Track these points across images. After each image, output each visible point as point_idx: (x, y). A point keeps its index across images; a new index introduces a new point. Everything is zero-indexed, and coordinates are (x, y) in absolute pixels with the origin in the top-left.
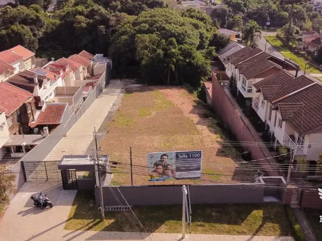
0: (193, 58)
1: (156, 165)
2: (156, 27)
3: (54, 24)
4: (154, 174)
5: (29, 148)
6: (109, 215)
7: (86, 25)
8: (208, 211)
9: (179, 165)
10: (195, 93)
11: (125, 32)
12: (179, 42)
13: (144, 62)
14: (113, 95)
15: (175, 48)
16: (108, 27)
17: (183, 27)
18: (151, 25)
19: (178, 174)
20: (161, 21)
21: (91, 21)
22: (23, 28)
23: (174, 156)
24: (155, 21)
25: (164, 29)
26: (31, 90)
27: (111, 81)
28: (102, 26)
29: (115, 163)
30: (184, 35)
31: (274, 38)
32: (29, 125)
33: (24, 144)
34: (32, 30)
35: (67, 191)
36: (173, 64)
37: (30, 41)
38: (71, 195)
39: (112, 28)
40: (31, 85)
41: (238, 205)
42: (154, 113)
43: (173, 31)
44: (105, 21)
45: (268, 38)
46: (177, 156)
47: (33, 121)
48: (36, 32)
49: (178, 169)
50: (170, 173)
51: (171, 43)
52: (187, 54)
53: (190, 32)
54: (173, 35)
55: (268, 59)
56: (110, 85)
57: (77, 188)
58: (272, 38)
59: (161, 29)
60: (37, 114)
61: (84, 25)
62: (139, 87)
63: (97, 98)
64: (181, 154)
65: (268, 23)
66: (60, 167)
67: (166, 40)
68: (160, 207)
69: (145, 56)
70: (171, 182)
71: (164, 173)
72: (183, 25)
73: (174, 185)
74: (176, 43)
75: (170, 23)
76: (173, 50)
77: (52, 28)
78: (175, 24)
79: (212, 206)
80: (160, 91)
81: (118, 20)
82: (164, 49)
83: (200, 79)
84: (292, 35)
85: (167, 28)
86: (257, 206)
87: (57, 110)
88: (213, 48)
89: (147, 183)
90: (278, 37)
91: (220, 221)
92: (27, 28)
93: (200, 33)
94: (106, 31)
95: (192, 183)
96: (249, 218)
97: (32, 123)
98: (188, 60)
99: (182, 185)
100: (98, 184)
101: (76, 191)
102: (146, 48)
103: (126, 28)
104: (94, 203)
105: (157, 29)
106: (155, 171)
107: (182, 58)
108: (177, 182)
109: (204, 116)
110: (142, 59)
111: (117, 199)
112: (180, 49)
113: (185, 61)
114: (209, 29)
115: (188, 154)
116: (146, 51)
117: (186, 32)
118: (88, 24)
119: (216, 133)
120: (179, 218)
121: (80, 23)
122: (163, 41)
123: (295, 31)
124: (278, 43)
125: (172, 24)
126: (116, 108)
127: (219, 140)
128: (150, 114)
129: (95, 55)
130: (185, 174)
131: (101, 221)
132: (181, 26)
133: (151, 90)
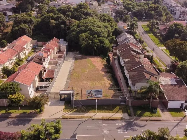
0: (104, 44)
1: (89, 94)
2: (88, 29)
3: (38, 21)
4: (89, 96)
5: (46, 87)
6: (75, 108)
7: (55, 24)
8: (104, 107)
9: (96, 94)
10: (105, 59)
11: (74, 30)
12: (98, 36)
13: (83, 46)
14: (69, 61)
15: (96, 39)
16: (65, 25)
17: (100, 28)
18: (86, 27)
19: (95, 96)
20: (90, 26)
21: (57, 22)
22: (25, 25)
23: (94, 91)
24: (88, 26)
25: (92, 30)
26: (42, 64)
27: (68, 53)
28: (63, 25)
29: (78, 94)
30: (100, 32)
31: (146, 26)
32: (43, 78)
33: (44, 85)
34: (28, 25)
35: (62, 102)
36: (96, 46)
37: (28, 32)
38: (63, 103)
39: (67, 26)
40: (41, 62)
41: (113, 105)
42: (88, 71)
43: (96, 31)
44: (64, 23)
45: (143, 26)
46: (95, 91)
47: (44, 76)
48: (31, 27)
49: (95, 95)
50: (93, 96)
51: (95, 37)
52: (102, 42)
53: (103, 31)
54: (95, 33)
55: (131, 51)
56: (68, 55)
57: (65, 101)
58: (145, 26)
59: (90, 30)
60: (45, 73)
61: (54, 24)
62: (81, 56)
63: (64, 62)
64: (96, 90)
65: (144, 17)
66: (60, 94)
67: (93, 35)
68: (90, 106)
69: (84, 44)
70: (93, 98)
71: (91, 96)
72: (100, 27)
73: (94, 100)
74: (97, 37)
75: (94, 27)
76: (96, 41)
77: (37, 24)
78: (97, 27)
79: (105, 105)
80: (90, 59)
81: (70, 22)
82: (92, 40)
83: (107, 53)
84: (154, 26)
85: (93, 29)
86: (118, 105)
87: (52, 72)
88: (114, 37)
89: (86, 99)
90: (148, 26)
91: (107, 110)
92: (26, 25)
93: (108, 30)
94: (64, 27)
95: (99, 99)
96: (116, 108)
97: (44, 77)
98: (102, 45)
99: (96, 100)
100: (72, 99)
101: (64, 101)
102: (84, 40)
103: (74, 28)
104: (71, 105)
105: (89, 29)
106: (89, 95)
107: (99, 44)
108: (95, 99)
109: (107, 72)
110: (82, 44)
111: (79, 103)
112: (99, 40)
113: (101, 45)
114: (113, 26)
115: (98, 90)
116: (84, 41)
117: (101, 31)
118: (56, 24)
119: (110, 80)
120: (95, 109)
121: (52, 23)
122: (91, 36)
123: (156, 24)
124: (148, 29)
125: (95, 27)
126: (72, 68)
127: (111, 83)
128: (86, 71)
129: (60, 39)
130: (97, 96)
131: (73, 110)
132: (99, 28)
133: (86, 58)
